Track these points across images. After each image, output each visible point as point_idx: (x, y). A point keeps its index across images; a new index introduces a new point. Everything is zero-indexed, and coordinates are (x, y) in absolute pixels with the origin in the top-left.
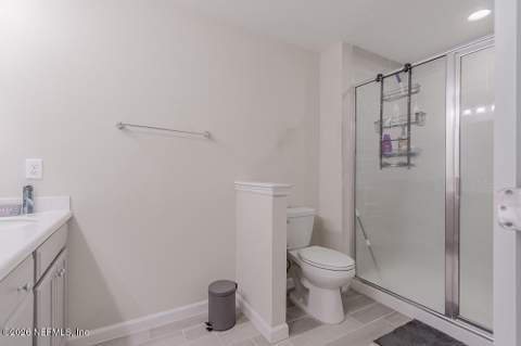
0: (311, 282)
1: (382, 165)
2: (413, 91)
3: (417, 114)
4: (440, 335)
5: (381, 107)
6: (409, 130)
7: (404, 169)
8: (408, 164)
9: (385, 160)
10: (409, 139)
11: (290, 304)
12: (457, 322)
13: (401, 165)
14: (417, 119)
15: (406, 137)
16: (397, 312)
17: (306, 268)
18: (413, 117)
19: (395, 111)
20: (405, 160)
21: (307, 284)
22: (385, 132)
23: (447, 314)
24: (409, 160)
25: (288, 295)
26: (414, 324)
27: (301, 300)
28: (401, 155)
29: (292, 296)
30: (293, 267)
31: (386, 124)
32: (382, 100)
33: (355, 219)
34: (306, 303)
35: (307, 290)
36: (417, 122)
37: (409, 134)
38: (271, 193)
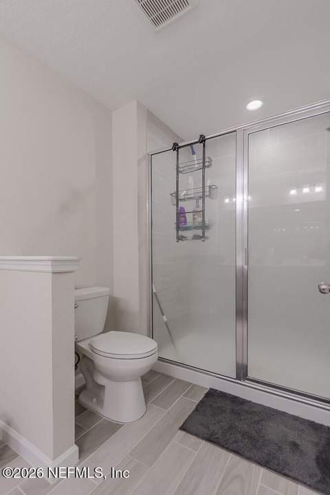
0: (108, 377)
1: (179, 238)
2: (206, 164)
3: (210, 187)
4: (235, 400)
5: (178, 178)
6: (203, 203)
7: (199, 241)
8: (203, 237)
9: (181, 233)
10: (203, 211)
11: (80, 409)
12: (246, 383)
13: (196, 237)
14: (210, 192)
15: (200, 209)
16: (194, 385)
17: (101, 362)
18: (207, 189)
19: (190, 183)
20: (199, 232)
21: (101, 380)
22: (181, 204)
23: (238, 378)
24: (204, 233)
25: (77, 397)
26: (212, 394)
27: (95, 400)
28: (196, 228)
29: (81, 397)
30: (83, 361)
31: (182, 195)
32: (178, 172)
33: (153, 296)
34: (100, 402)
35: (102, 387)
36: (210, 196)
37: (203, 206)
38: (50, 269)
